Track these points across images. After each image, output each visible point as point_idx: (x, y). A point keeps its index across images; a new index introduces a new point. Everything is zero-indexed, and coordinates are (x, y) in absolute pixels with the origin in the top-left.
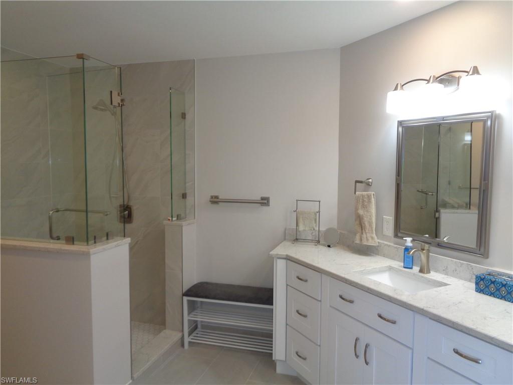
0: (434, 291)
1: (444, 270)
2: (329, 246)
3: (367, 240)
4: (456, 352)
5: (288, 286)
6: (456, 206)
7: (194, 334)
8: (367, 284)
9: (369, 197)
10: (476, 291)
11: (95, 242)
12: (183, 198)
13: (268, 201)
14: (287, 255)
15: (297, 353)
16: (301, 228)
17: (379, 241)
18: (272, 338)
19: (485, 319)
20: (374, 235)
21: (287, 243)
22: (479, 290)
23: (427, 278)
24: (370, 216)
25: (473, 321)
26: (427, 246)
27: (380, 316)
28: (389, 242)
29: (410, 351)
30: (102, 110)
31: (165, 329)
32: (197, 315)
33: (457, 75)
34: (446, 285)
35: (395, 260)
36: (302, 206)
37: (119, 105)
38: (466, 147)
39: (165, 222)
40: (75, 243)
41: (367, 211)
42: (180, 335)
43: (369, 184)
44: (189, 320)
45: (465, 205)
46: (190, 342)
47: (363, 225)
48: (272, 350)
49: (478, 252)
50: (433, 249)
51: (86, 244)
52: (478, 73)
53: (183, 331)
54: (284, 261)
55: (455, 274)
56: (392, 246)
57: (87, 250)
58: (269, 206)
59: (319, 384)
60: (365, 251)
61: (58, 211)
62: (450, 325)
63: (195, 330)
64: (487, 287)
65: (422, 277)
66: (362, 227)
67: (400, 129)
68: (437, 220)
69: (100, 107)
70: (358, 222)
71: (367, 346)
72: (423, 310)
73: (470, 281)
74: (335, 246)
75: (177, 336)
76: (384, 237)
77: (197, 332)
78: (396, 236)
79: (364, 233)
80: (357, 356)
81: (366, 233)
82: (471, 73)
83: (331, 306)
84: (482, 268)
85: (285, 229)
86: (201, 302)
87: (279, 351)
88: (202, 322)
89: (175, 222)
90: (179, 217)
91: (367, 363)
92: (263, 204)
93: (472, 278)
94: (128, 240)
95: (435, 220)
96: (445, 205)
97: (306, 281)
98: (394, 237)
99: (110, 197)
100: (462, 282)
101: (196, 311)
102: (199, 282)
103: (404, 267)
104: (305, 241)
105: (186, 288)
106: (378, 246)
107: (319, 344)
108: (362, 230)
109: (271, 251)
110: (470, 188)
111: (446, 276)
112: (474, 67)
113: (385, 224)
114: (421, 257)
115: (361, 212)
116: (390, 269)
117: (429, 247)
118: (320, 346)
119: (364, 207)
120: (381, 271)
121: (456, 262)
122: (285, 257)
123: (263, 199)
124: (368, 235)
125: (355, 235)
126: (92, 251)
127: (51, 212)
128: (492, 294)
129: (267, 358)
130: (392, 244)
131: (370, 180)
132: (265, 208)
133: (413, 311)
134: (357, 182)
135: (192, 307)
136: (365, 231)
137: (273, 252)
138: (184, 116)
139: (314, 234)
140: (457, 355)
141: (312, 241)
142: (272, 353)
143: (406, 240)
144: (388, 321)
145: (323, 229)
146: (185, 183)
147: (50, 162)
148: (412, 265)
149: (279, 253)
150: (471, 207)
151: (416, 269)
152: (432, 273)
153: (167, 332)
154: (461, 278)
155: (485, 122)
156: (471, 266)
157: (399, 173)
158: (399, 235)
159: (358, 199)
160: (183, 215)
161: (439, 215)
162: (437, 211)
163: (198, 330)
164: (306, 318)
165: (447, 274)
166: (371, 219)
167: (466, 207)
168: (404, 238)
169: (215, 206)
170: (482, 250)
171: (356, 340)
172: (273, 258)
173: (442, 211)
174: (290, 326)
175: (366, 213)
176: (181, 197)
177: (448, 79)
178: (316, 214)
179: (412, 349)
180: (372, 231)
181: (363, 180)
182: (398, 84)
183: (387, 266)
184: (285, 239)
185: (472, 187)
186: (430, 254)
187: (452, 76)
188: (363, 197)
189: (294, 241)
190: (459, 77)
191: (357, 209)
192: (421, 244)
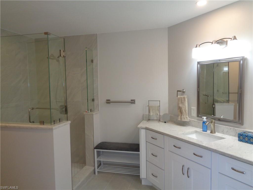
0: (219, 142)
1: (222, 132)
2: (165, 122)
3: (184, 118)
4: (233, 169)
5: (147, 142)
6: (222, 101)
7: (100, 168)
8: (187, 139)
9: (184, 98)
10: (239, 141)
11: (54, 124)
12: (93, 101)
13: (135, 102)
14: (146, 127)
15: (152, 174)
16: (151, 114)
17: (189, 119)
18: (140, 168)
19: (245, 153)
20: (187, 116)
21: (145, 122)
22: (240, 140)
23: (214, 135)
24: (185, 107)
25: (240, 154)
26: (213, 121)
27: (194, 154)
28: (195, 119)
29: (210, 170)
30: (52, 59)
31: (86, 165)
32: (101, 158)
33: (225, 40)
34: (224, 138)
35: (198, 128)
36: (151, 104)
37: (64, 56)
38: (224, 73)
39: (85, 113)
40: (44, 124)
41: (184, 105)
42: (93, 168)
43: (184, 92)
44: (97, 161)
45: (226, 101)
46: (98, 172)
47: (182, 112)
48: (140, 174)
49: (238, 122)
50: (216, 122)
51: (50, 124)
52: (236, 39)
53: (94, 166)
54: (145, 130)
55: (227, 133)
56: (196, 121)
57: (51, 127)
58: (135, 104)
59: (164, 189)
60: (183, 124)
61: (33, 109)
62: (229, 156)
63: (100, 165)
64: (244, 138)
65: (212, 135)
66: (181, 113)
67: (199, 66)
68: (214, 109)
69: (51, 57)
70: (179, 110)
71: (188, 169)
72: (216, 150)
73: (235, 136)
74: (168, 122)
75: (92, 169)
76: (192, 117)
77: (101, 167)
78: (198, 116)
79: (182, 115)
80: (183, 174)
81: (183, 115)
82: (233, 39)
83: (169, 151)
84: (241, 130)
85: (143, 115)
86: (103, 151)
87: (143, 174)
88: (103, 161)
89: (89, 113)
90: (91, 111)
91: (188, 177)
92: (132, 103)
93: (236, 135)
94: (69, 122)
95: (213, 108)
96: (217, 102)
97: (156, 139)
98: (197, 117)
99: (56, 102)
100: (231, 137)
101: (100, 156)
102: (101, 142)
103: (203, 131)
104: (153, 120)
105: (95, 145)
106: (189, 121)
107: (163, 169)
108: (181, 114)
109: (138, 125)
110: (229, 93)
111: (223, 134)
112: (234, 36)
113: (192, 111)
114: (211, 126)
115: (181, 105)
116: (196, 132)
117: (215, 121)
118: (164, 170)
119: (182, 103)
120: (192, 133)
121: (228, 128)
122: (145, 128)
123: (132, 100)
124: (185, 116)
125: (178, 117)
126: (54, 127)
127: (30, 110)
128: (246, 142)
129: (137, 178)
130: (196, 120)
131: (184, 90)
132: (133, 105)
133: (211, 151)
134: (178, 91)
135: (99, 154)
136: (183, 114)
137: (139, 126)
138: (92, 61)
139: (157, 116)
140: (233, 170)
141: (156, 120)
142: (140, 175)
143: (203, 118)
144: (198, 156)
145: (161, 114)
146: (94, 94)
147: (29, 85)
148: (207, 130)
149: (142, 126)
150: (230, 102)
151: (209, 132)
152: (217, 133)
153: (87, 167)
154: (230, 135)
155: (240, 61)
156: (235, 129)
157: (198, 87)
158: (199, 116)
159: (179, 99)
160: (93, 110)
161: (215, 106)
162: (213, 104)
163: (101, 165)
164: (156, 157)
165: (223, 133)
166: (186, 108)
167: (227, 102)
168: (203, 117)
169: (108, 104)
170: (240, 121)
171: (183, 166)
172: (139, 129)
173: (216, 104)
174: (148, 161)
175: (183, 106)
176: (92, 101)
177: (222, 42)
178: (158, 107)
179: (211, 169)
180: (186, 114)
181: (181, 90)
182: (197, 45)
183: (195, 131)
184: (143, 120)
185: (229, 92)
186: (215, 124)
187: (223, 41)
188: (181, 98)
189: (148, 120)
190: (226, 41)
191: (178, 104)
192: (211, 120)
